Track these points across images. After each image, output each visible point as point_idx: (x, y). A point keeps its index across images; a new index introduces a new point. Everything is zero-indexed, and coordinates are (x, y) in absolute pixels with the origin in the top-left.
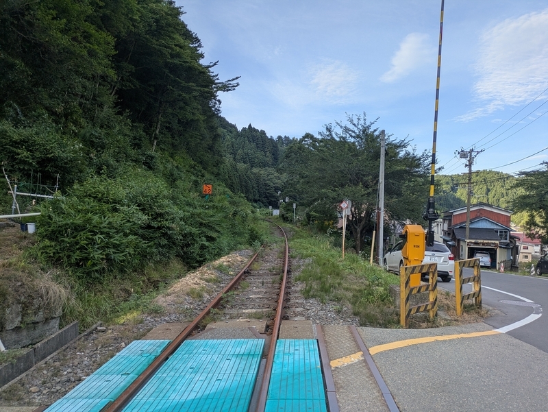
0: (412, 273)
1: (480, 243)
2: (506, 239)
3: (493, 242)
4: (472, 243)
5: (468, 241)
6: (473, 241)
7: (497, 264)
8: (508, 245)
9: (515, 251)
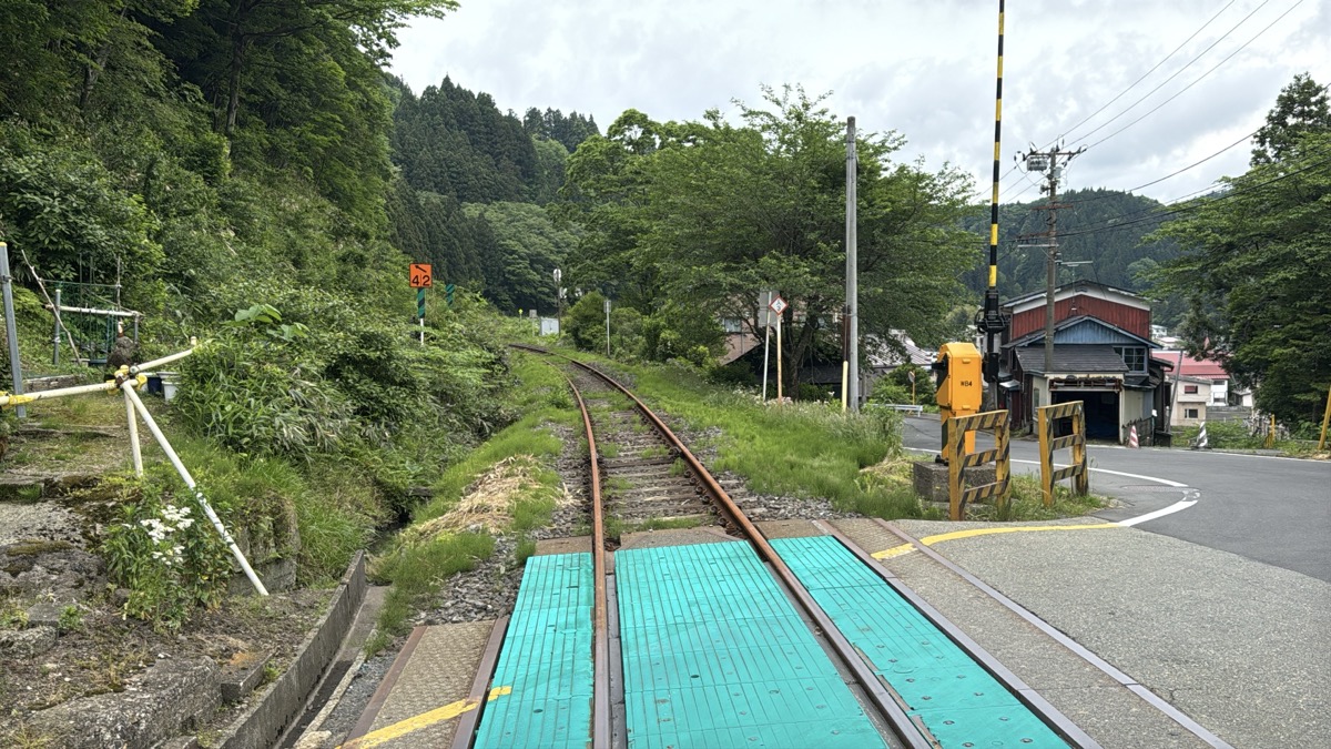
0: (967, 429)
1: (1081, 380)
2: (1141, 368)
3: (1111, 376)
4: (1059, 381)
5: (1052, 377)
6: (1064, 376)
7: (1121, 430)
8: (1146, 381)
9: (1163, 396)
